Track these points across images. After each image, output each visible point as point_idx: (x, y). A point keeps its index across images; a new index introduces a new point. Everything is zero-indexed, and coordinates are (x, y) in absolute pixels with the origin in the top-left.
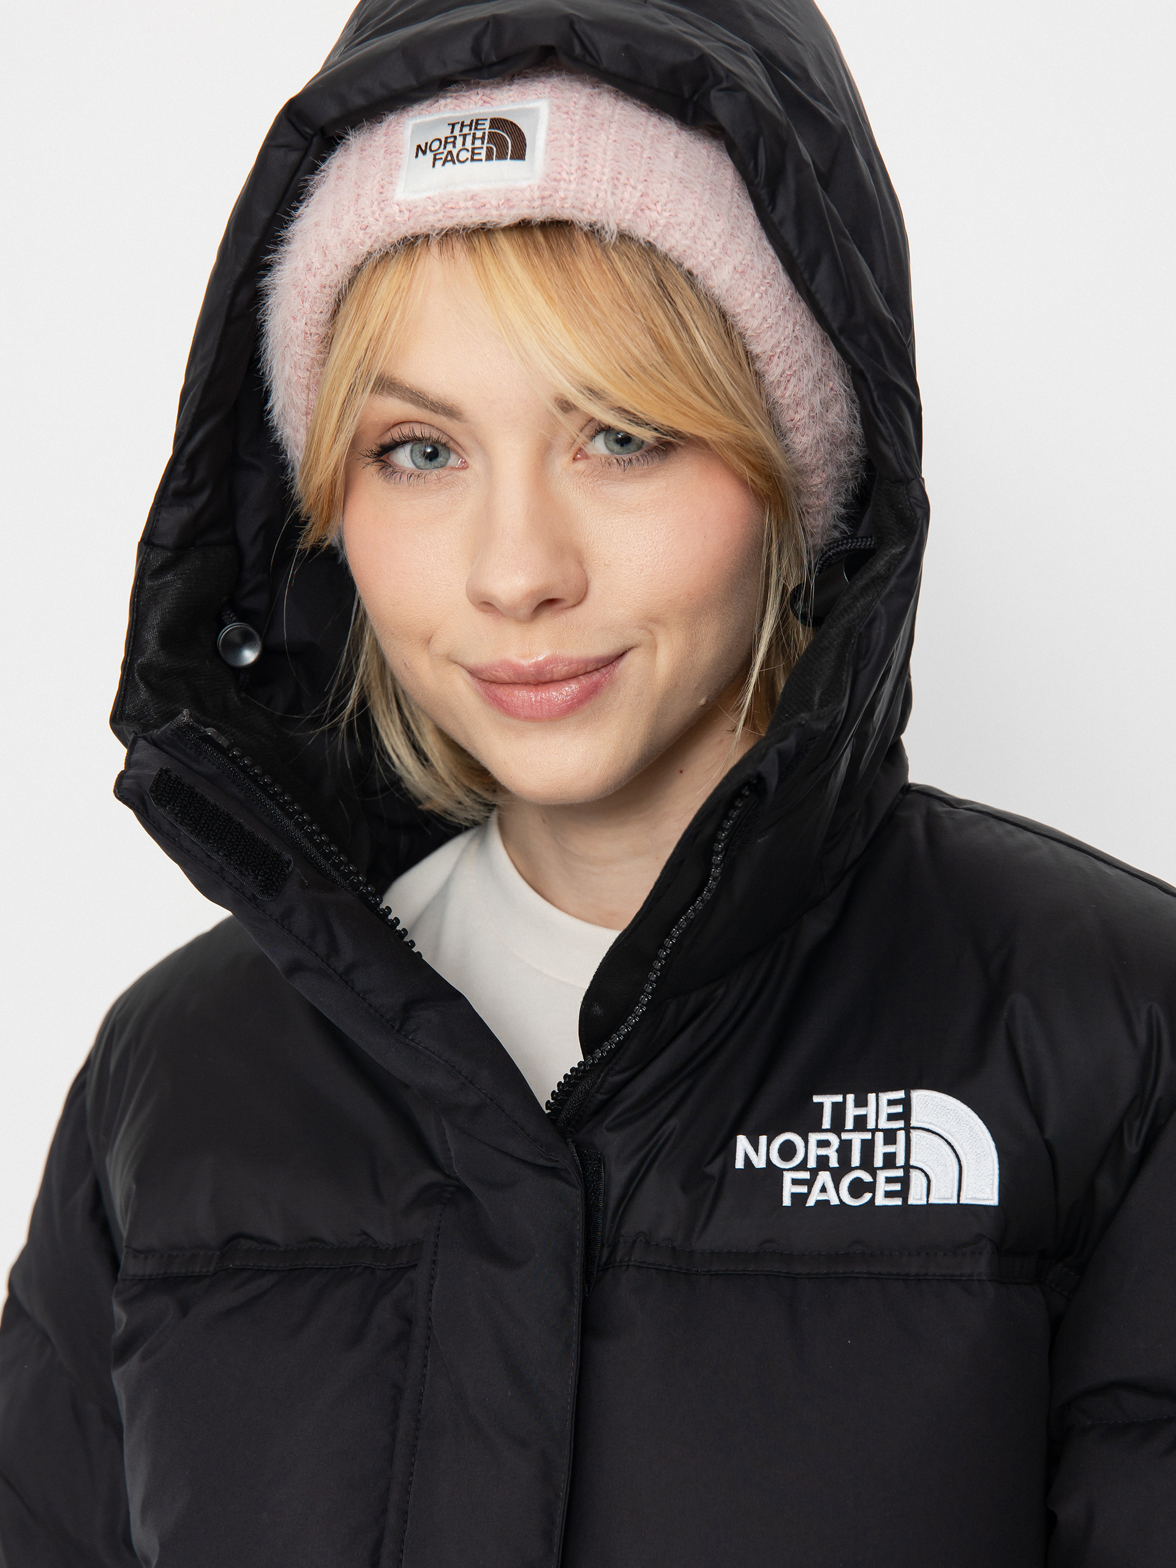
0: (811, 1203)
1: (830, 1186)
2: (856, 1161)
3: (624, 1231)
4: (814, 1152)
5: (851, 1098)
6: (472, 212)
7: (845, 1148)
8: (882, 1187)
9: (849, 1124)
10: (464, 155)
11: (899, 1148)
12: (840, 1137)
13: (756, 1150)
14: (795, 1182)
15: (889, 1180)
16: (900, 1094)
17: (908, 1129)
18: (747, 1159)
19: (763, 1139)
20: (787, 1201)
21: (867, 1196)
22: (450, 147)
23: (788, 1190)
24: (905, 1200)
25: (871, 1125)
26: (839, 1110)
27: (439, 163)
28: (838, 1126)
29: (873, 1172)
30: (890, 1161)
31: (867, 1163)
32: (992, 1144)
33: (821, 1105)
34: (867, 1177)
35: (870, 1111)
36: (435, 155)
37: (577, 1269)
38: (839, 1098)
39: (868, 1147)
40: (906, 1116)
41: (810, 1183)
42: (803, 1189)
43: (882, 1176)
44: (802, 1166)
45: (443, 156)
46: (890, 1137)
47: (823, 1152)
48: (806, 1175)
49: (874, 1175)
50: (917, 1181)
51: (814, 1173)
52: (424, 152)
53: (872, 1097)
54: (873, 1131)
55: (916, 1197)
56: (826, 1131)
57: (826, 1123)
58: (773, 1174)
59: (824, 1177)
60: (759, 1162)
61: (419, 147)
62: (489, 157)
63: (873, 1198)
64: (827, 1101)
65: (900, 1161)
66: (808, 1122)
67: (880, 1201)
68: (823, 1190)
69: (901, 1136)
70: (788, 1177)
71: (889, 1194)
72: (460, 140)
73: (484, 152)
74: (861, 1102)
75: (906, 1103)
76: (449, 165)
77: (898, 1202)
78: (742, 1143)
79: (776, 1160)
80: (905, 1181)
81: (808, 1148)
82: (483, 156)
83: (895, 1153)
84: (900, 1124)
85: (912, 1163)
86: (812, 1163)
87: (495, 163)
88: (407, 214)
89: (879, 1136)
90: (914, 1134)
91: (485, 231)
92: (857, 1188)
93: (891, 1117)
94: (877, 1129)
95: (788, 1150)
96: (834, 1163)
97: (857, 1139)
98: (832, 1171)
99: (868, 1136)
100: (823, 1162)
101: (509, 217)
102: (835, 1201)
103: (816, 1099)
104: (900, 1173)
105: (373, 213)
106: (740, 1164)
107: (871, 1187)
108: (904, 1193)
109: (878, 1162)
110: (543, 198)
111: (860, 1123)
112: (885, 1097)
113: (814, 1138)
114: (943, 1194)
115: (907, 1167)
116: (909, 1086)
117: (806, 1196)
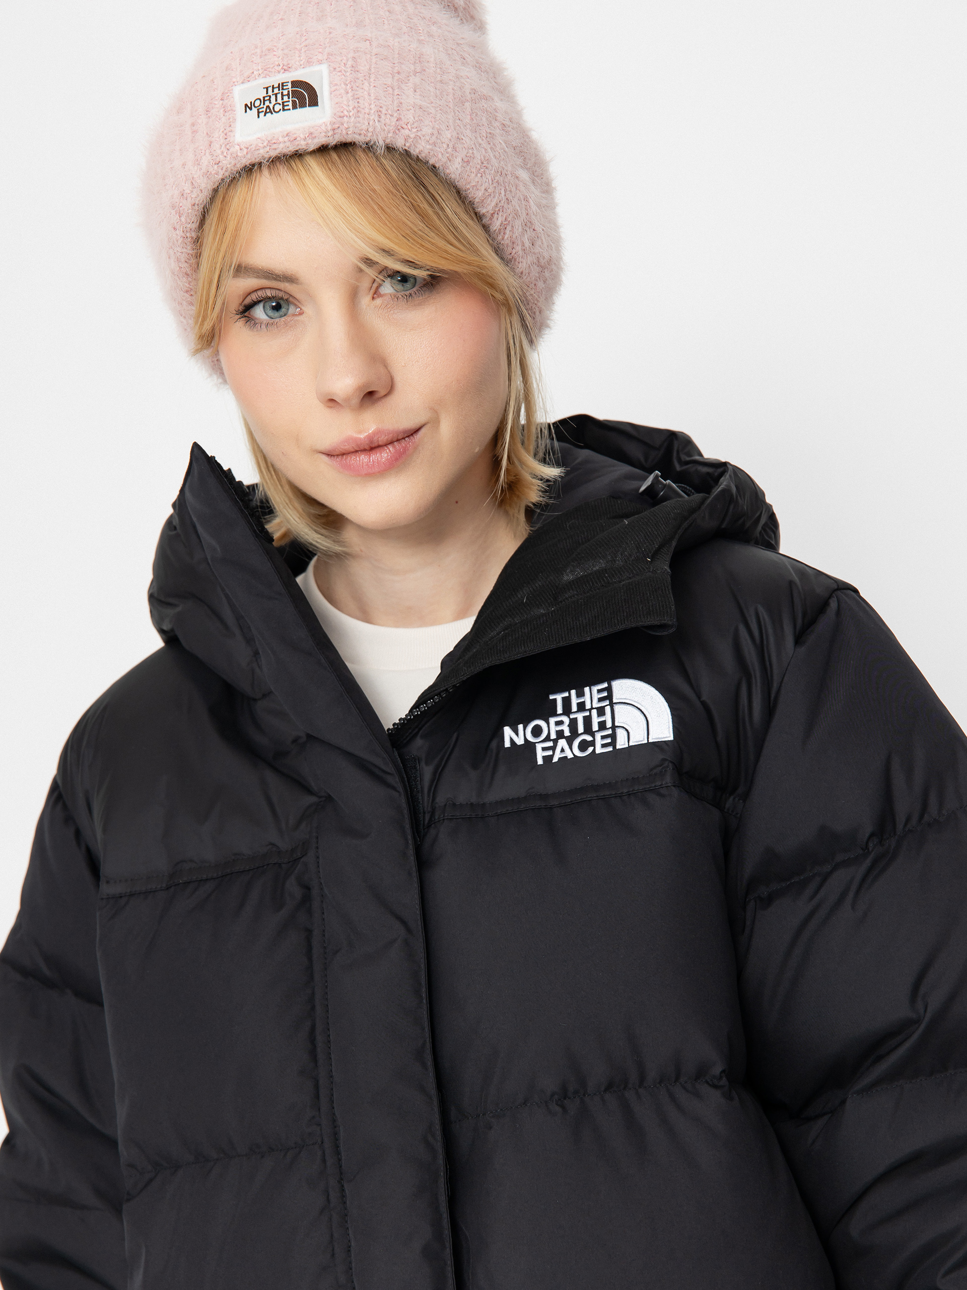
0: (555, 759)
1: (566, 747)
2: (581, 729)
3: (437, 800)
4: (554, 729)
5: (573, 692)
6: (288, 144)
7: (573, 724)
8: (599, 742)
9: (574, 708)
10: (277, 108)
11: (608, 718)
12: (569, 717)
13: (517, 734)
14: (544, 749)
15: (603, 737)
16: (605, 685)
17: (612, 704)
18: (512, 740)
19: (521, 727)
20: (540, 761)
21: (591, 749)
22: (267, 103)
23: (540, 755)
24: (614, 747)
25: (588, 706)
26: (567, 702)
27: (262, 115)
28: (567, 711)
29: (592, 734)
30: (602, 725)
31: (588, 729)
32: (666, 704)
33: (555, 700)
34: (589, 738)
35: (587, 698)
36: (258, 110)
37: (408, 826)
38: (566, 694)
39: (588, 721)
40: (610, 697)
41: (553, 748)
42: (550, 753)
43: (598, 736)
44: (548, 739)
45: (264, 110)
46: (601, 712)
47: (559, 728)
48: (551, 744)
49: (593, 736)
50: (621, 736)
51: (555, 741)
52: (251, 109)
53: (587, 689)
54: (590, 710)
55: (621, 743)
56: (560, 715)
57: (560, 710)
58: (529, 747)
59: (562, 743)
60: (520, 741)
61: (246, 105)
62: (294, 107)
63: (594, 750)
64: (559, 698)
65: (609, 724)
66: (548, 711)
67: (599, 750)
68: (563, 750)
69: (608, 709)
70: (539, 747)
71: (603, 746)
72: (273, 98)
73: (290, 104)
74: (580, 694)
75: (609, 689)
76: (269, 115)
77: (610, 749)
78: (508, 731)
79: (530, 738)
80: (613, 736)
81: (550, 727)
82: (290, 107)
83: (605, 720)
84: (607, 702)
85: (616, 724)
86: (553, 736)
87: (299, 111)
88: (245, 150)
89: (594, 712)
90: (616, 707)
91: (298, 155)
92: (583, 746)
93: (600, 700)
94: (592, 708)
95: (537, 731)
96: (567, 733)
97: (580, 717)
98: (567, 738)
99: (587, 714)
100: (560, 734)
101: (313, 145)
102: (570, 756)
103: (552, 697)
104: (610, 732)
105: (222, 152)
106: (507, 744)
107: (592, 743)
108: (613, 743)
109: (595, 727)
110: (334, 130)
111: (581, 707)
112: (595, 689)
113: (552, 720)
114: (638, 738)
115: (614, 727)
116: (610, 678)
117: (552, 757)
